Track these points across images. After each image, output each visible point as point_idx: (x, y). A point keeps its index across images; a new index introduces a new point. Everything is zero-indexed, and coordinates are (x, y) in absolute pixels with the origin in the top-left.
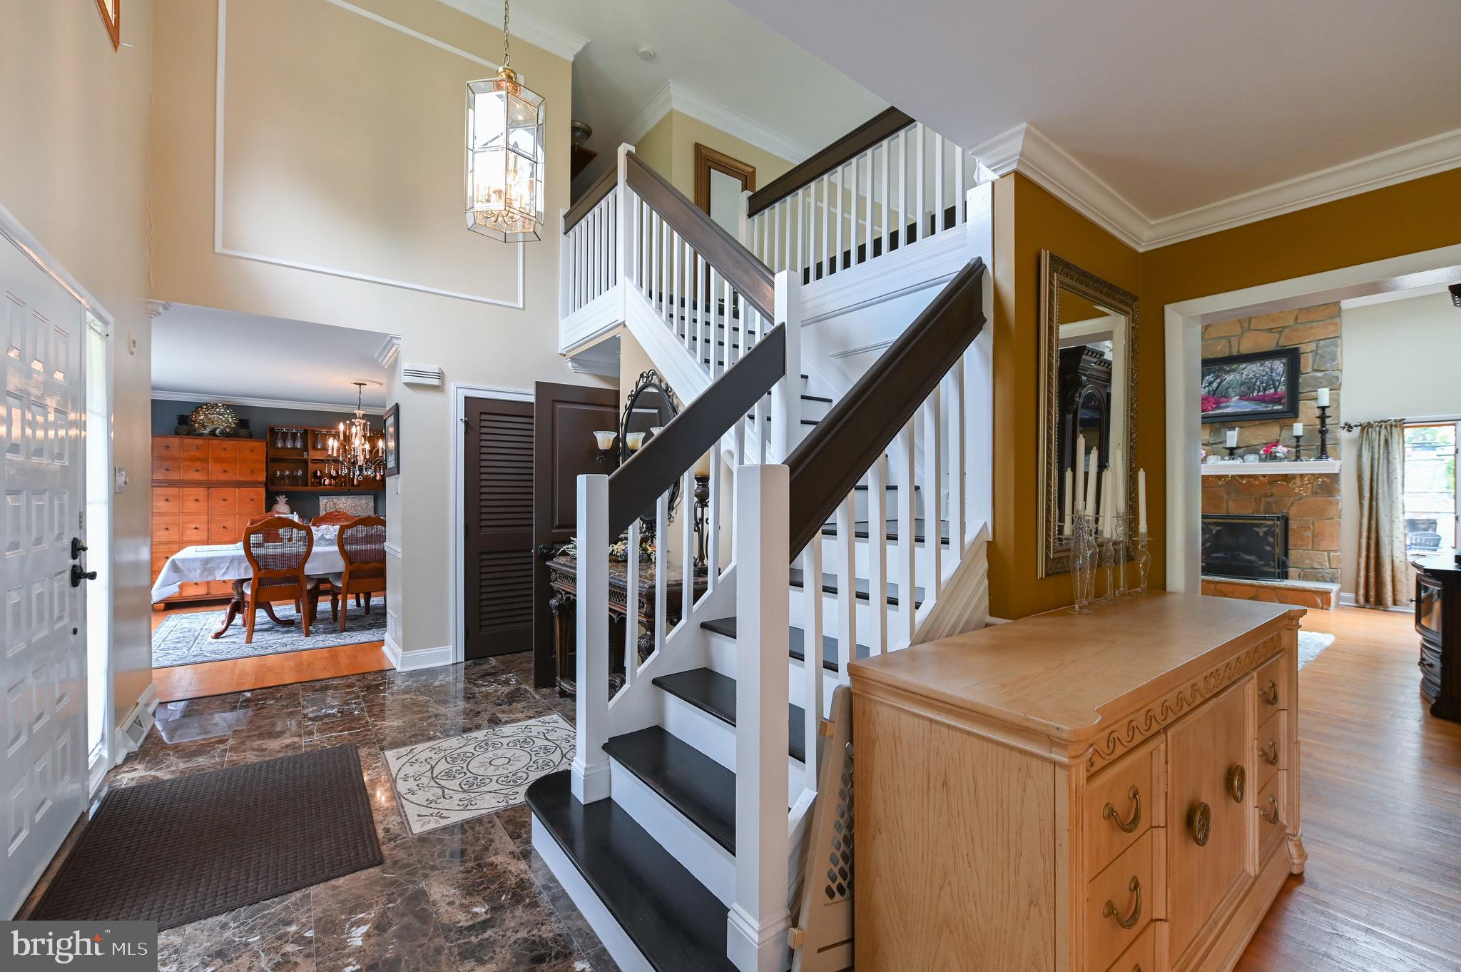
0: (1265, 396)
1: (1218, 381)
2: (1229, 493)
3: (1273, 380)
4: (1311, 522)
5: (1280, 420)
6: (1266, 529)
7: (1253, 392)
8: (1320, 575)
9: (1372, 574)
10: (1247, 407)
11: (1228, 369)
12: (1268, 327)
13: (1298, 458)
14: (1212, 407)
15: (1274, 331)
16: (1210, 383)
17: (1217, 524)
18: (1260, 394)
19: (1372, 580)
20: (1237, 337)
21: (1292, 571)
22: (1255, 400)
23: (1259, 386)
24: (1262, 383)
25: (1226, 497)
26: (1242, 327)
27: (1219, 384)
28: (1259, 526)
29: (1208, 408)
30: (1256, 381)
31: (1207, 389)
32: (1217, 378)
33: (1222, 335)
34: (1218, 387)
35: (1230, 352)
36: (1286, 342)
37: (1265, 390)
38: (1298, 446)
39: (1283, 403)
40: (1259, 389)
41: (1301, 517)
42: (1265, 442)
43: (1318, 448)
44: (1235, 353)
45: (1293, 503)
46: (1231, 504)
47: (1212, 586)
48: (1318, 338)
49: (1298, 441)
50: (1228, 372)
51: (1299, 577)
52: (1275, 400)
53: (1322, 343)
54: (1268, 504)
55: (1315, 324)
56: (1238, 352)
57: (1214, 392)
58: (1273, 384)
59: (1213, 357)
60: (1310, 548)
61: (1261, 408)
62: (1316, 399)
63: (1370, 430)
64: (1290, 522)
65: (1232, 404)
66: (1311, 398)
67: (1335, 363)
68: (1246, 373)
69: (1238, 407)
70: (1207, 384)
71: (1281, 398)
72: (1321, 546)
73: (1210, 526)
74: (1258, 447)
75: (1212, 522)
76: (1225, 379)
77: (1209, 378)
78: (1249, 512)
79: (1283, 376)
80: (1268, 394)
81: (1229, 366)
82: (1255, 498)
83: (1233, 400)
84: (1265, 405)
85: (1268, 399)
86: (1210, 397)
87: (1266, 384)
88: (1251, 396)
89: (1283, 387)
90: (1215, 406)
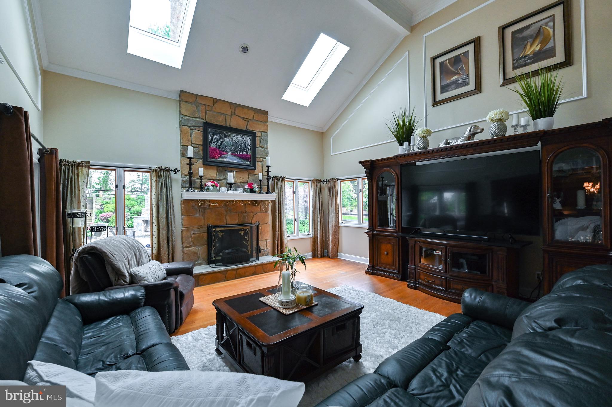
0: (242, 155)
1: (221, 140)
2: (227, 212)
3: (246, 147)
5: (248, 170)
6: (244, 231)
7: (237, 152)
8: (264, 253)
10: (235, 160)
12: (243, 116)
13: (261, 192)
14: (218, 156)
15: (245, 119)
16: (217, 141)
17: (221, 231)
18: (240, 153)
20: (229, 116)
22: (238, 156)
24: (241, 147)
25: (225, 214)
26: (231, 112)
27: (222, 142)
28: (241, 230)
29: (216, 156)
30: (239, 146)
32: (221, 138)
33: (222, 112)
34: (221, 144)
35: (226, 124)
36: (250, 127)
37: (243, 152)
39: (250, 161)
40: (240, 150)
42: (242, 181)
43: (266, 187)
44: (228, 125)
46: (228, 218)
48: (261, 130)
49: (260, 183)
50: (227, 136)
52: (246, 158)
53: (263, 134)
54: (244, 217)
55: (260, 123)
56: (230, 126)
57: (219, 146)
58: (246, 149)
59: (218, 124)
61: (241, 162)
62: (262, 162)
65: (228, 157)
66: (260, 161)
67: (267, 145)
68: (234, 139)
69: (231, 159)
70: (215, 141)
71: (249, 158)
72: (264, 238)
73: (218, 233)
74: (239, 184)
75: (219, 230)
76: (225, 140)
77: (217, 137)
78: (236, 222)
79: (250, 146)
80: (244, 154)
81: (227, 133)
82: (239, 213)
83: (228, 154)
84: (243, 161)
85: (244, 157)
86: (217, 150)
87: (243, 149)
88: (237, 154)
89: (250, 152)
90: (220, 156)
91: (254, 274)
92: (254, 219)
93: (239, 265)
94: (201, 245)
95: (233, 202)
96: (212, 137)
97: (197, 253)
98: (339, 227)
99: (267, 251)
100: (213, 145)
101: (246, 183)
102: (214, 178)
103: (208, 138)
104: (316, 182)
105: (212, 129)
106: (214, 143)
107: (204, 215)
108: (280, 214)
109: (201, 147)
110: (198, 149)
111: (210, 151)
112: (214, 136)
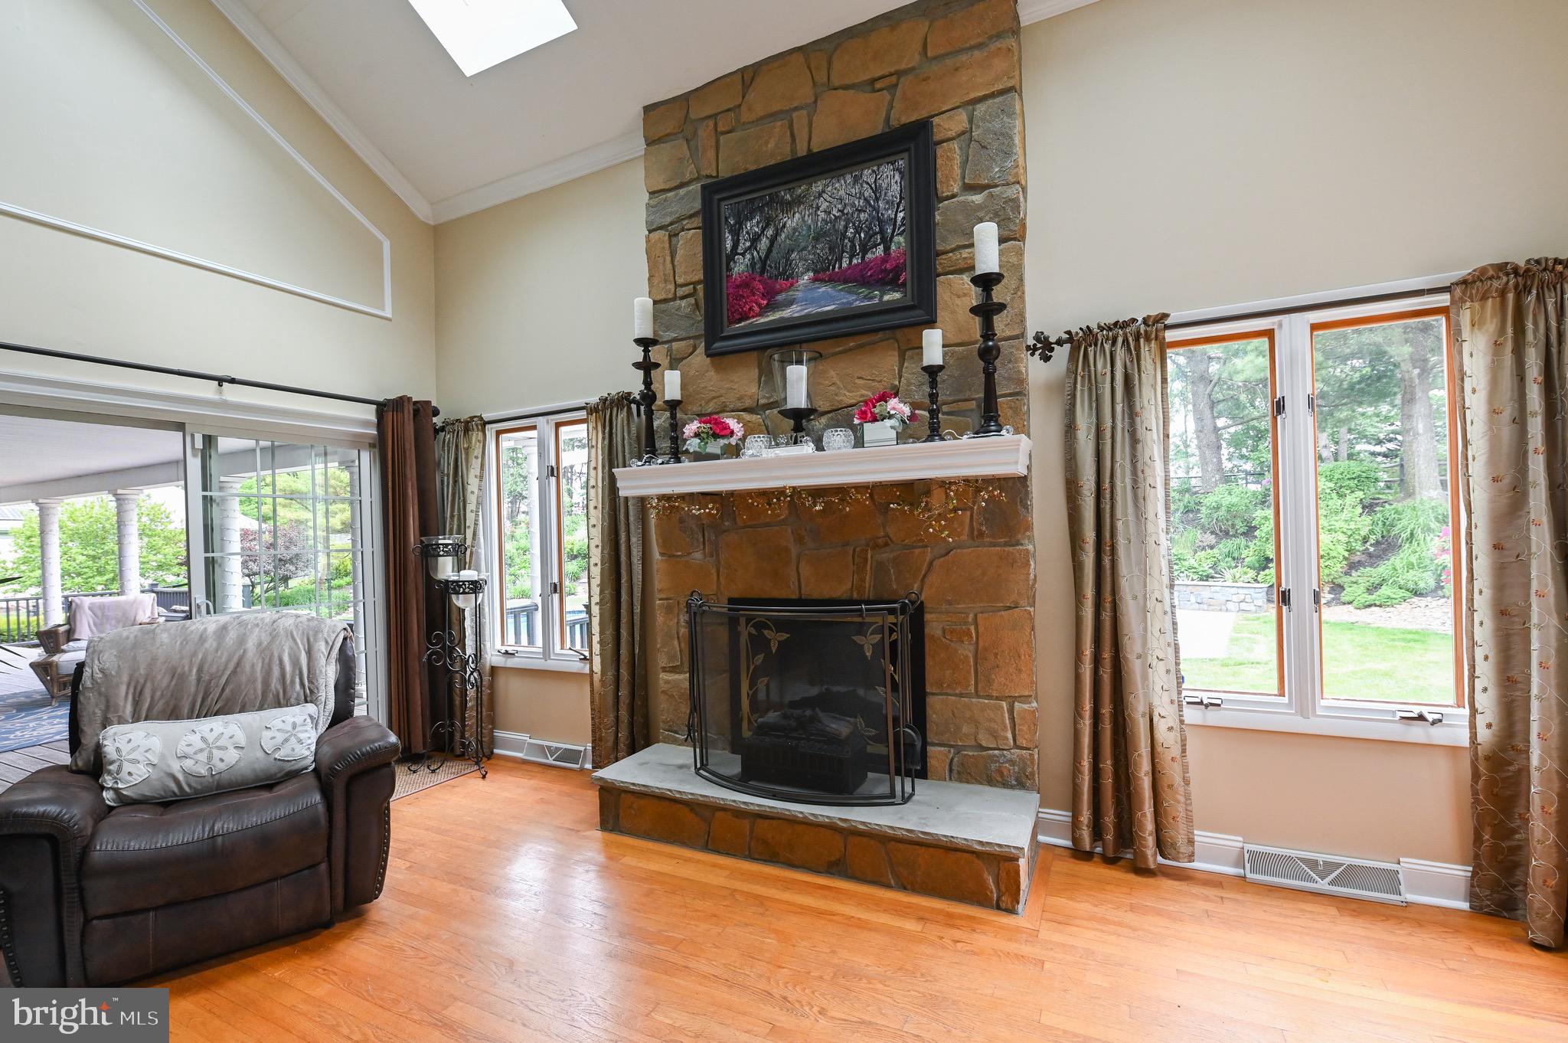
0: (864, 266)
1: (770, 232)
2: (800, 540)
3: (880, 221)
4: (971, 616)
5: (899, 333)
6: (877, 638)
7: (840, 259)
8: (993, 766)
9: (1107, 765)
10: (829, 300)
11: (788, 197)
12: (867, 77)
13: (934, 432)
14: (759, 305)
15: (880, 84)
16: (755, 239)
17: (780, 625)
18: (855, 261)
19: (1108, 781)
20: (804, 112)
21: (937, 755)
22: (845, 279)
23: (852, 241)
24: (857, 231)
25: (794, 551)
26: (815, 84)
27: (773, 240)
28: (863, 628)
29: (751, 309)
30: (846, 227)
31: (748, 256)
32: (767, 226)
33: (775, 108)
34: (770, 250)
35: (793, 150)
36: (904, 116)
37: (865, 250)
38: (933, 397)
39: (904, 284)
40: (853, 246)
41: (950, 603)
42: (870, 395)
43: (979, 406)
44: (802, 151)
45: (931, 564)
46: (806, 570)
47: (746, 824)
48: (972, 96)
49: (933, 384)
50: (788, 207)
51: (951, 770)
52: (887, 277)
53: (981, 109)
54: (880, 568)
55: (967, 57)
56: (809, 149)
57: (764, 262)
58: (882, 232)
59: (760, 167)
60: (972, 689)
61: (857, 300)
62: (973, 268)
63: (1091, 350)
64: (928, 617)
65: (799, 295)
66: (960, 265)
67: (1009, 164)
68: (824, 206)
69: (812, 302)
70: (748, 244)
71: (898, 270)
72: (995, 686)
73: (766, 632)
76: (784, 226)
77: (752, 226)
78: (841, 591)
79: (901, 208)
80: (871, 261)
81: (790, 189)
82: (854, 551)
83: (801, 282)
84: (866, 293)
85: (871, 276)
86: (754, 279)
87: (866, 233)
88: (837, 270)
89: (901, 239)
90: (765, 302)
91: (837, 867)
92: (932, 579)
96: (736, 234)
99: (1012, 762)
100: (740, 266)
102: (748, 403)
103: (721, 241)
105: (735, 200)
106: (743, 254)
107: (718, 555)
108: (1107, 561)
109: (699, 293)
110: (692, 300)
111: (728, 295)
112: (741, 228)
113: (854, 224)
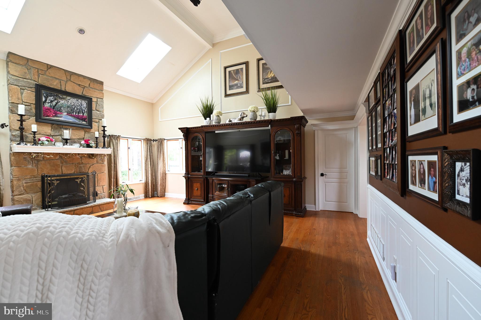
0: (78, 116)
1: (56, 101)
2: (62, 163)
3: (82, 110)
4: (97, 174)
5: (84, 129)
6: (80, 180)
8: (100, 196)
10: (71, 119)
11: (61, 97)
12: (79, 83)
13: (97, 147)
14: (53, 115)
15: (81, 86)
16: (52, 102)
17: (57, 180)
18: (76, 114)
20: (64, 82)
22: (74, 116)
23: (76, 111)
24: (77, 109)
25: (61, 165)
26: (67, 78)
27: (57, 103)
28: (77, 178)
29: (50, 115)
30: (75, 108)
31: (49, 104)
32: (55, 100)
33: (56, 77)
34: (56, 105)
35: (61, 88)
36: (85, 93)
37: (79, 113)
38: (97, 142)
39: (86, 121)
40: (76, 112)
42: (79, 138)
44: (63, 89)
46: (64, 168)
48: (98, 97)
50: (62, 99)
52: (83, 119)
53: (99, 99)
54: (80, 168)
55: (96, 90)
56: (65, 89)
57: (54, 107)
58: (82, 111)
59: (52, 87)
60: (97, 185)
61: (77, 121)
62: (98, 122)
65: (64, 116)
66: (96, 121)
67: (103, 109)
68: (70, 102)
69: (67, 118)
70: (50, 101)
71: (85, 119)
72: (101, 184)
73: (53, 182)
74: (76, 140)
75: (55, 179)
76: (60, 102)
77: (51, 98)
78: (73, 172)
79: (86, 109)
80: (80, 115)
81: (62, 96)
82: (75, 164)
83: (64, 114)
84: (79, 120)
85: (80, 118)
86: (51, 109)
87: (79, 110)
88: (72, 114)
89: (86, 114)
90: (54, 115)
92: (91, 169)
93: (77, 206)
94: (35, 193)
95: (70, 155)
97: (30, 200)
98: (166, 174)
99: (103, 195)
100: (47, 105)
101: (82, 139)
102: (48, 134)
103: (42, 98)
104: (148, 141)
105: (46, 91)
107: (38, 166)
109: (33, 106)
110: (30, 107)
111: (43, 110)
112: (47, 97)
113: (76, 108)
